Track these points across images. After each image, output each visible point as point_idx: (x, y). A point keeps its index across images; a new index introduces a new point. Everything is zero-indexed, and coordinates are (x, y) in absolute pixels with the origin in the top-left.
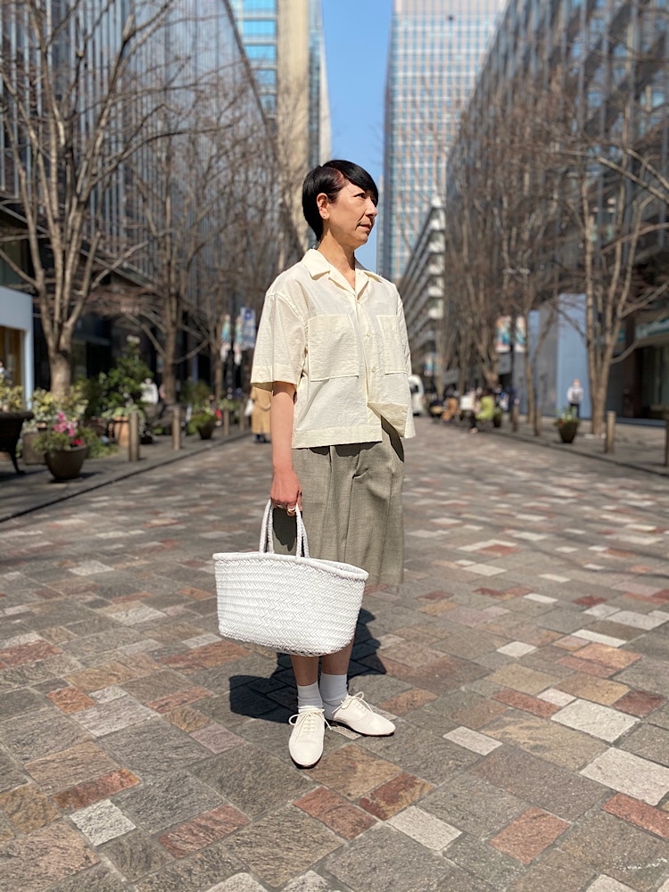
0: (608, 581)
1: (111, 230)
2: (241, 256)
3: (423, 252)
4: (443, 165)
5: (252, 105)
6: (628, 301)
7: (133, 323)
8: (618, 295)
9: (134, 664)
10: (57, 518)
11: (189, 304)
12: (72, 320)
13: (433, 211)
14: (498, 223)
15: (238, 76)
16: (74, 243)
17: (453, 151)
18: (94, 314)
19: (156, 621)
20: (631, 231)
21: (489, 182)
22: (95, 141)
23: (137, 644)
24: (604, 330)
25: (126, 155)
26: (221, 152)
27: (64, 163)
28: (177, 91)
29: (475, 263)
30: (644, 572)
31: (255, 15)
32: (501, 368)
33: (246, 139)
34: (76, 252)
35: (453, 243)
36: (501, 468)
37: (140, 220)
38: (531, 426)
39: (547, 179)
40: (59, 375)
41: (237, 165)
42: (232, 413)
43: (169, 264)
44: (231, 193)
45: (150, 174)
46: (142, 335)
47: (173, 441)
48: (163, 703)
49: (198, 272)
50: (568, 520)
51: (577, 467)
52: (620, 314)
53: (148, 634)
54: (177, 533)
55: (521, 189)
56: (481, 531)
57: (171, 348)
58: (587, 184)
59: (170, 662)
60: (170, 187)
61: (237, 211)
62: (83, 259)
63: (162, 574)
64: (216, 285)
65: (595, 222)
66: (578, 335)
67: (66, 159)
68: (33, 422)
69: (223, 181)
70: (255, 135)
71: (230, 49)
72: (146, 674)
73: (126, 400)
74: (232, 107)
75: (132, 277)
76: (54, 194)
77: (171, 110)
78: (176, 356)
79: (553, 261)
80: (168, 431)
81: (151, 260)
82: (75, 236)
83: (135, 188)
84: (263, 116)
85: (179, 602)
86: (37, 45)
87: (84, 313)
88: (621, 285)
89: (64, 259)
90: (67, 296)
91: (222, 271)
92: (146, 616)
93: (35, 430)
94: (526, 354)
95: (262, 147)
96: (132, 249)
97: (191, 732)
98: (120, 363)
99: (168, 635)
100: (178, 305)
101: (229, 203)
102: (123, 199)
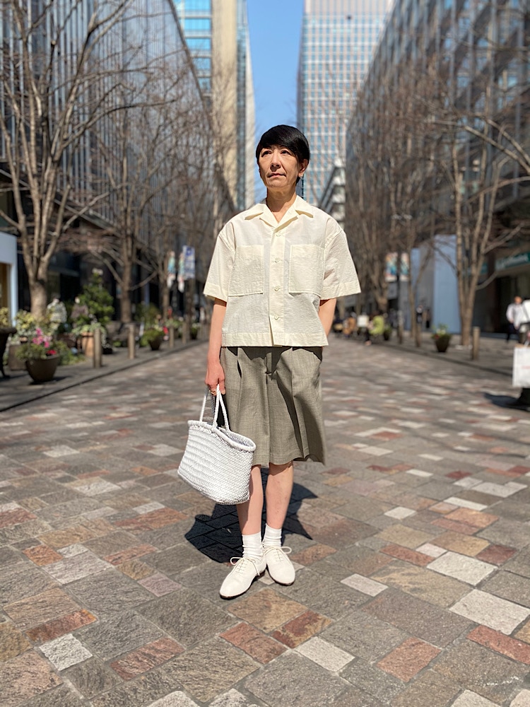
0: (473, 459)
1: (80, 184)
2: (183, 205)
3: (328, 202)
4: (344, 134)
5: (192, 86)
6: (490, 240)
7: (97, 258)
8: (481, 236)
9: (94, 526)
10: (34, 412)
11: (141, 243)
12: (48, 255)
13: (336, 170)
14: (387, 179)
15: (181, 61)
16: (49, 194)
17: (351, 123)
18: (66, 251)
19: (112, 493)
20: (491, 185)
21: (380, 147)
22: (66, 112)
23: (96, 511)
24: (470, 263)
25: (90, 124)
26: (167, 122)
27: (41, 130)
28: (132, 73)
29: (369, 211)
30: (500, 452)
31: (194, 15)
32: (390, 294)
33: (187, 112)
34: (51, 201)
35: (351, 194)
36: (389, 372)
37: (103, 176)
38: (413, 340)
39: (425, 144)
40: (38, 299)
41: (180, 132)
42: (176, 330)
43: (126, 211)
44: (175, 156)
45: (111, 140)
46: (104, 268)
47: (129, 352)
48: (117, 557)
49: (149, 218)
50: (442, 412)
51: (449, 371)
52: (483, 250)
53: (106, 502)
54: (131, 424)
55: (405, 152)
56: (373, 421)
57: (127, 278)
58: (456, 149)
59: (123, 525)
60: (126, 151)
61: (180, 169)
62: (56, 207)
63: (118, 455)
64: (163, 228)
65: (464, 179)
66: (450, 268)
67: (43, 127)
68: (16, 337)
69: (169, 145)
70: (194, 109)
71: (173, 40)
72: (103, 534)
73: (91, 320)
74: (176, 86)
75: (97, 222)
76: (33, 155)
77: (128, 89)
78: (130, 285)
79: (431, 208)
80: (124, 344)
81: (111, 209)
82: (50, 189)
83: (98, 151)
84: (201, 94)
85: (131, 477)
86: (19, 36)
87: (57, 250)
88: (483, 227)
89: (41, 207)
90: (43, 236)
91: (168, 217)
92: (105, 488)
93: (18, 343)
94: (410, 283)
95: (199, 118)
96: (96, 199)
97: (138, 580)
98: (87, 290)
99: (121, 503)
100: (133, 243)
101: (173, 163)
102: (89, 160)
